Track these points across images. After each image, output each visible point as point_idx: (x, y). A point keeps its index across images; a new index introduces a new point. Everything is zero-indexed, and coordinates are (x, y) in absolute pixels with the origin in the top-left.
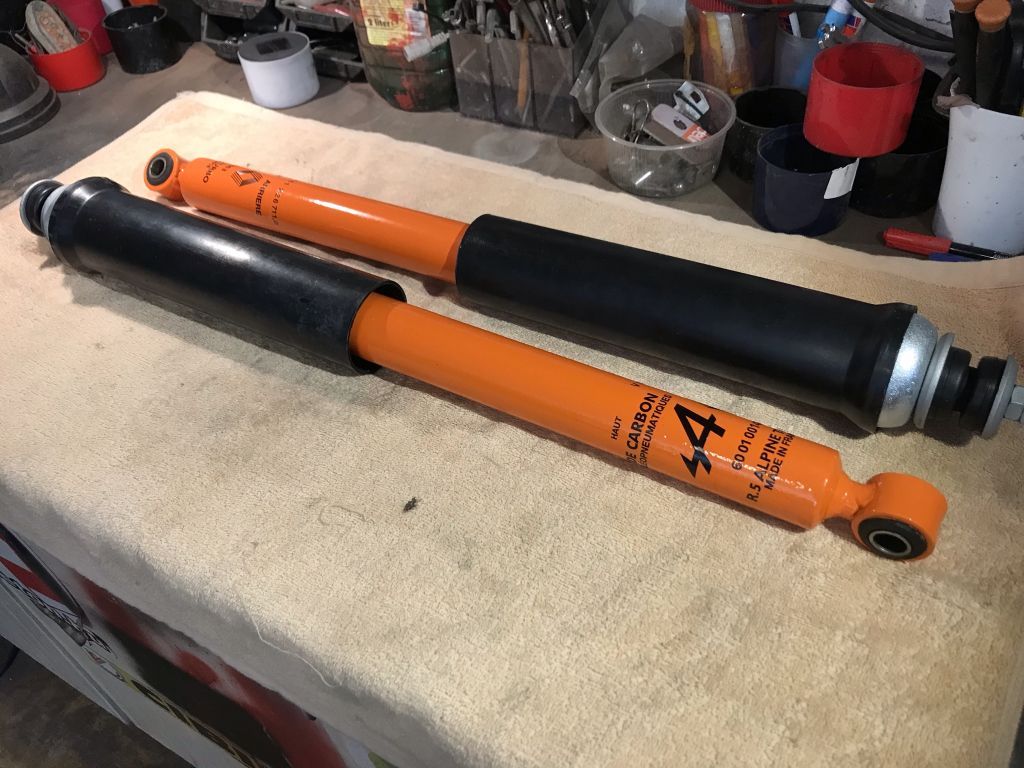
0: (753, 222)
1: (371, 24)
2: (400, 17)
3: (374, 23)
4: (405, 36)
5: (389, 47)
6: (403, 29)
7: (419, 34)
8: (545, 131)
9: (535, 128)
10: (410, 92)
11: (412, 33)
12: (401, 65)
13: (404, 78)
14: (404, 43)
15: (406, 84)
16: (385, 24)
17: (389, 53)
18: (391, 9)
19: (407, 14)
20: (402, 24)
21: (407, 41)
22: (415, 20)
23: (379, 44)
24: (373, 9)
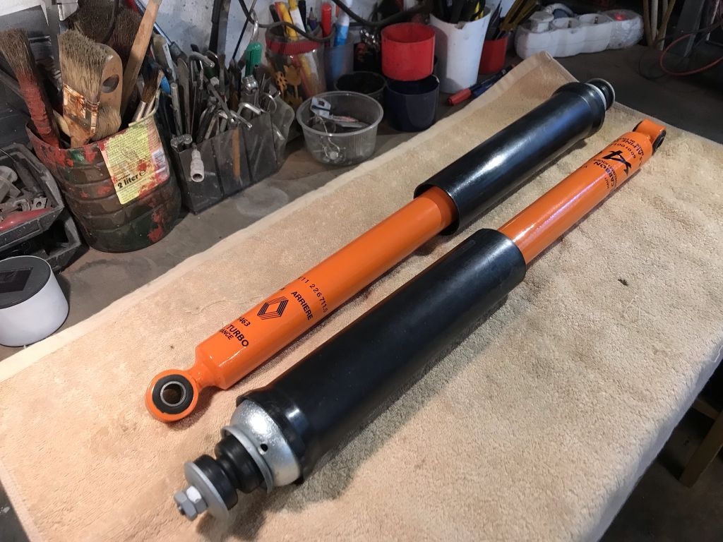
0: (412, 134)
1: (121, 187)
2: (147, 164)
3: (123, 185)
4: (153, 178)
5: (140, 196)
6: (151, 172)
7: (164, 168)
8: (260, 180)
9: (252, 183)
10: (161, 223)
11: (157, 172)
12: (151, 205)
13: (155, 214)
14: (153, 184)
15: (156, 219)
16: (133, 180)
17: (141, 203)
18: (141, 161)
19: (153, 157)
20: (149, 169)
21: (155, 180)
22: (159, 159)
23: (130, 200)
24: (123, 171)
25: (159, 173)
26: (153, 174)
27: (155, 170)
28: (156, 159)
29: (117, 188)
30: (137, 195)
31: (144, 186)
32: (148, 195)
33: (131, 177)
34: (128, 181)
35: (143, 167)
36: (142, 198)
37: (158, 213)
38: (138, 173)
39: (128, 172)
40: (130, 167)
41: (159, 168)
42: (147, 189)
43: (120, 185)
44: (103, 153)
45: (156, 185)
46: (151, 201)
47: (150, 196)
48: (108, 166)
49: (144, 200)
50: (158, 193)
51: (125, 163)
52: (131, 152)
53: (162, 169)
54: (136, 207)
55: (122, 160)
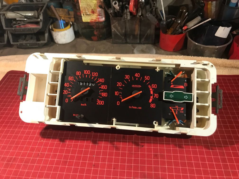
10: (97, 35)
15: (95, 33)
18: (92, 10)
19: (98, 11)
20: (96, 14)
21: (97, 19)
22: (100, 12)
23: (86, 21)
24: (85, 10)
26: (97, 17)
28: (99, 12)
35: (93, 12)
37: (96, 31)
38: (91, 14)
40: (88, 10)
41: (99, 16)
42: (93, 21)
43: (84, 14)
45: (97, 21)
47: (94, 24)
50: (97, 24)
51: (87, 8)
52: (89, 5)
53: (100, 17)
54: (88, 25)
55: (85, 6)
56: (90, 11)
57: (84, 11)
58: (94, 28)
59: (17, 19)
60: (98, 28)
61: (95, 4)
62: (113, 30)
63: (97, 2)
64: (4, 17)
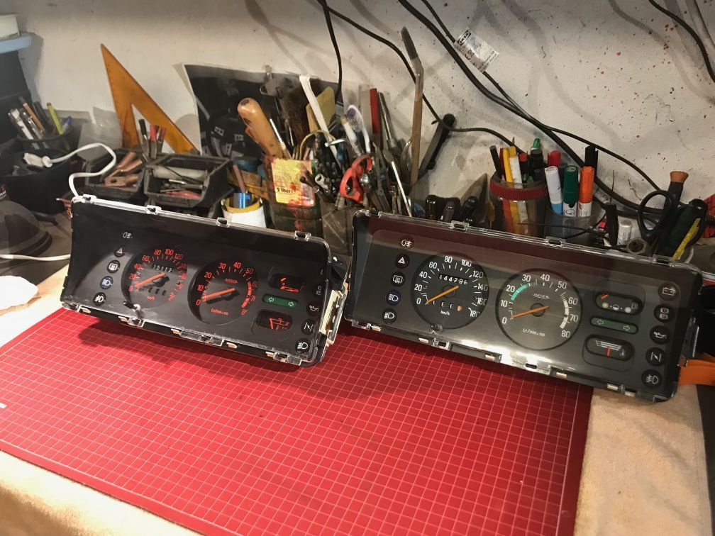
1: (279, 191)
2: (297, 188)
3: (281, 190)
4: (299, 199)
5: (289, 204)
6: (298, 195)
7: (308, 198)
12: (295, 215)
13: (297, 222)
14: (298, 203)
15: (297, 226)
16: (287, 191)
17: (288, 208)
18: (293, 183)
19: (302, 187)
20: (298, 192)
21: (300, 202)
22: (306, 190)
23: (282, 202)
24: (281, 182)
25: (304, 200)
26: (300, 197)
27: (302, 195)
28: (303, 189)
29: (276, 190)
30: (287, 202)
31: (292, 200)
32: (293, 207)
33: (286, 189)
34: (284, 190)
35: (294, 188)
36: (290, 207)
37: (299, 223)
38: (291, 190)
39: (284, 185)
40: (286, 183)
41: (304, 195)
42: (293, 203)
43: (278, 189)
44: (272, 164)
45: (300, 205)
46: (295, 212)
47: (295, 209)
48: (274, 174)
49: (292, 208)
50: (300, 210)
51: (283, 178)
52: (288, 175)
53: (306, 198)
54: (285, 210)
55: (281, 175)
56: (290, 185)
57: (279, 184)
58: (294, 217)
59: (170, 180)
60: (302, 217)
61: (297, 175)
62: (325, 226)
63: (301, 172)
64: (151, 174)
